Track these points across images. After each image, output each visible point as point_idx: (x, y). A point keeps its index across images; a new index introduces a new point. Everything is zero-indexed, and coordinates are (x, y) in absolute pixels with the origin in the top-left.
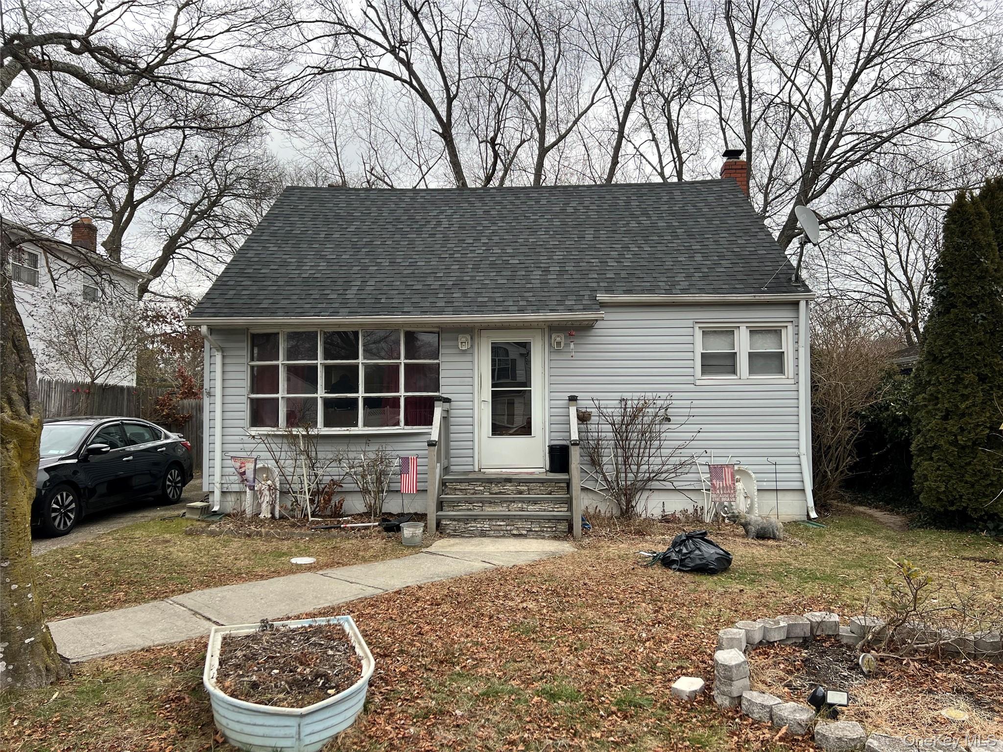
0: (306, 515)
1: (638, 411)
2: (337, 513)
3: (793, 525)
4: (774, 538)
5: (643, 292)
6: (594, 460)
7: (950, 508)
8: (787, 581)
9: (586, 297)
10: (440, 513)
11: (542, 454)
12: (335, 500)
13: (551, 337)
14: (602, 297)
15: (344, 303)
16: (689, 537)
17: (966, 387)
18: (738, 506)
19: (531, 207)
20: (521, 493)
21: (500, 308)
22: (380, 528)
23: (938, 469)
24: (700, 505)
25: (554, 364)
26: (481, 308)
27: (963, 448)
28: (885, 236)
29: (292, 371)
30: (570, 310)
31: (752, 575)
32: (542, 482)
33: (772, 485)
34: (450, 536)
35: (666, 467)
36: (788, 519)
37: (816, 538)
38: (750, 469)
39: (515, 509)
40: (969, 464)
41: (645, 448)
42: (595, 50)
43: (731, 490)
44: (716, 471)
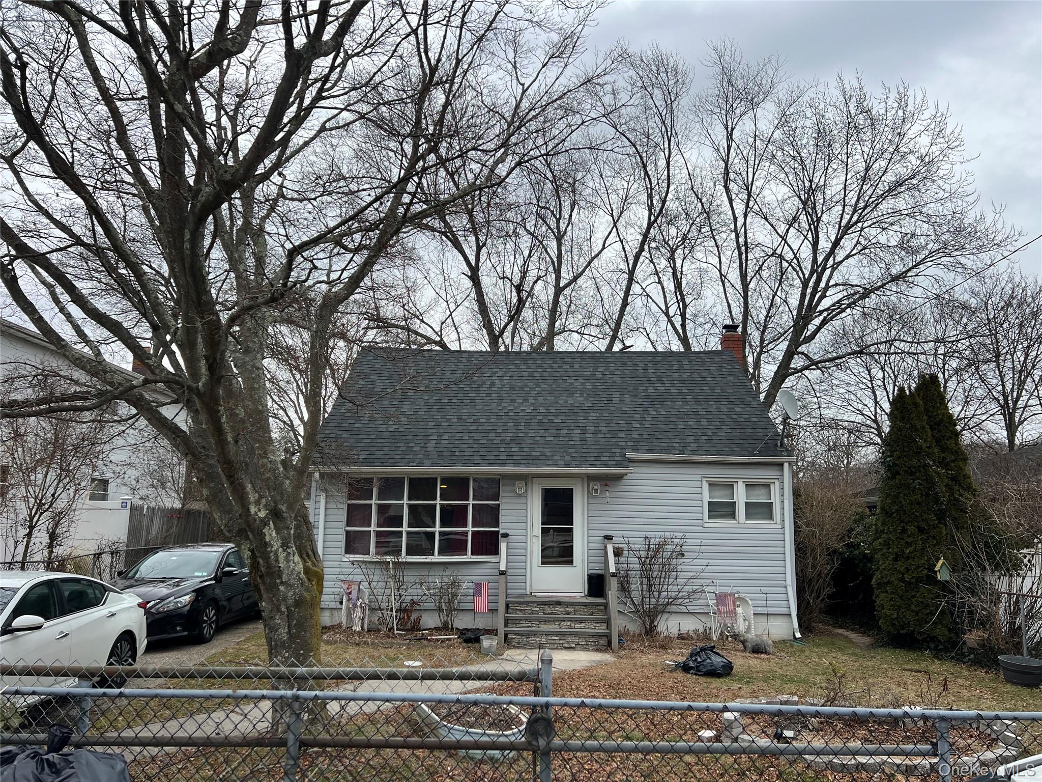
0: (392, 628)
1: (660, 547)
2: (416, 627)
3: (781, 644)
4: (766, 653)
5: (661, 451)
6: (624, 588)
7: (902, 632)
8: (773, 682)
9: (617, 455)
10: (507, 629)
11: (581, 581)
12: (414, 616)
13: (589, 485)
14: (630, 455)
15: (427, 455)
16: (702, 649)
17: (909, 536)
18: (738, 627)
19: (566, 370)
20: (568, 613)
21: (550, 462)
22: (459, 640)
23: (891, 600)
24: (708, 626)
25: (591, 507)
26: (536, 462)
27: (910, 583)
28: (873, 372)
29: (382, 509)
30: (606, 466)
31: (748, 678)
32: (585, 605)
33: (764, 610)
34: (515, 647)
35: (681, 594)
36: (777, 638)
37: (798, 654)
38: (748, 597)
39: (565, 627)
40: (914, 596)
41: (665, 578)
42: (608, 207)
43: (733, 614)
44: (721, 598)
